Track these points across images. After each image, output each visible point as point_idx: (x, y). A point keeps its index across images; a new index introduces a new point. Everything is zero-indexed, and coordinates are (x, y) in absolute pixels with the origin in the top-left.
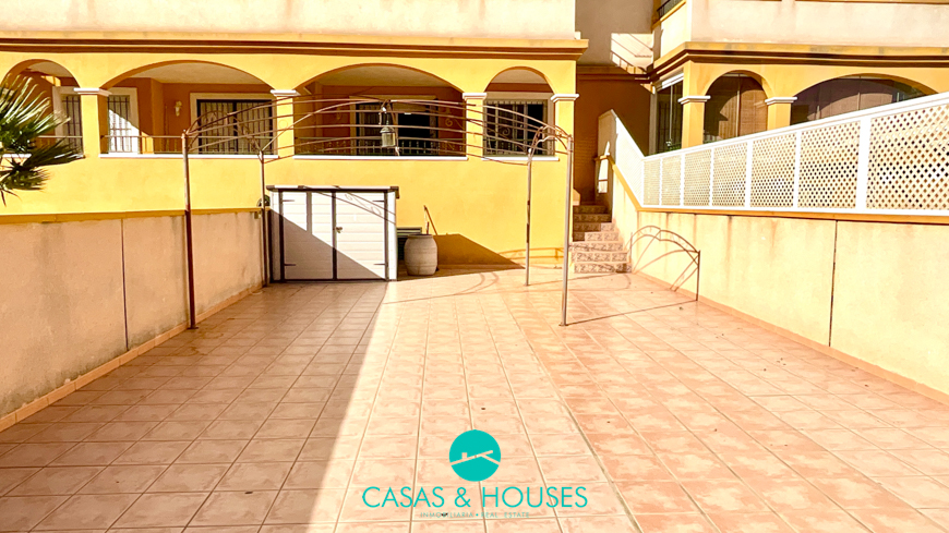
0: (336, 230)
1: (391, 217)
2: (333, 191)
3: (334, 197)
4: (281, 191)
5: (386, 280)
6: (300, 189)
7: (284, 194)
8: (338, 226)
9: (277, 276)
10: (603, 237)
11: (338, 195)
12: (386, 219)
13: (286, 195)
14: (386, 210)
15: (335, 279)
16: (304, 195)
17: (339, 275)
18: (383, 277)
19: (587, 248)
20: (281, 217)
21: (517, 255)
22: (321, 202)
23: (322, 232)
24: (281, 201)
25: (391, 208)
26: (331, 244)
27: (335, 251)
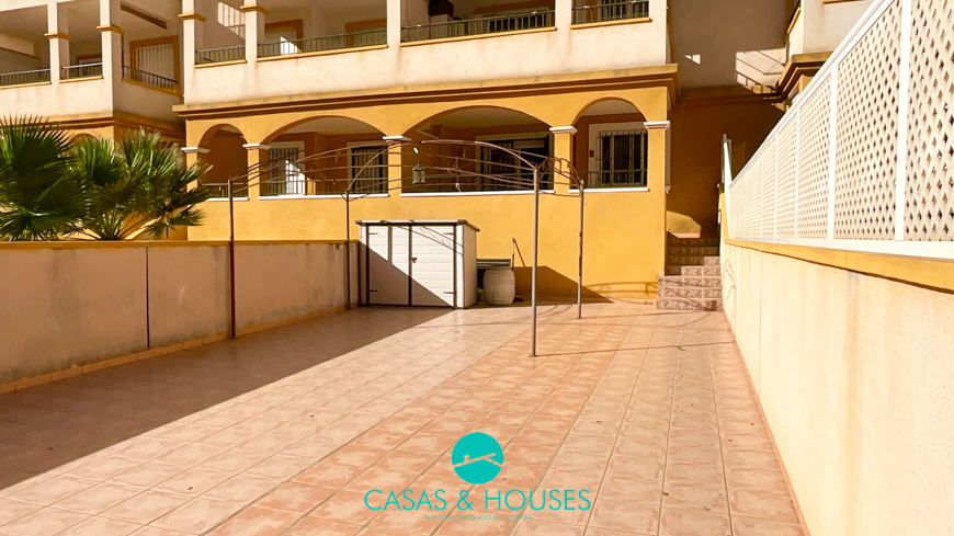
0: (412, 260)
1: (459, 249)
2: (411, 225)
3: (410, 231)
4: (368, 225)
5: (454, 308)
6: (382, 224)
7: (370, 227)
8: (413, 256)
9: (364, 301)
10: (702, 272)
11: (414, 228)
12: (455, 251)
13: (372, 229)
14: (455, 242)
15: (410, 306)
16: (386, 228)
17: (414, 304)
18: (452, 304)
19: (680, 284)
20: (367, 248)
21: (605, 289)
22: (400, 234)
23: (400, 262)
24: (368, 234)
25: (459, 240)
26: (407, 273)
27: (410, 279)
